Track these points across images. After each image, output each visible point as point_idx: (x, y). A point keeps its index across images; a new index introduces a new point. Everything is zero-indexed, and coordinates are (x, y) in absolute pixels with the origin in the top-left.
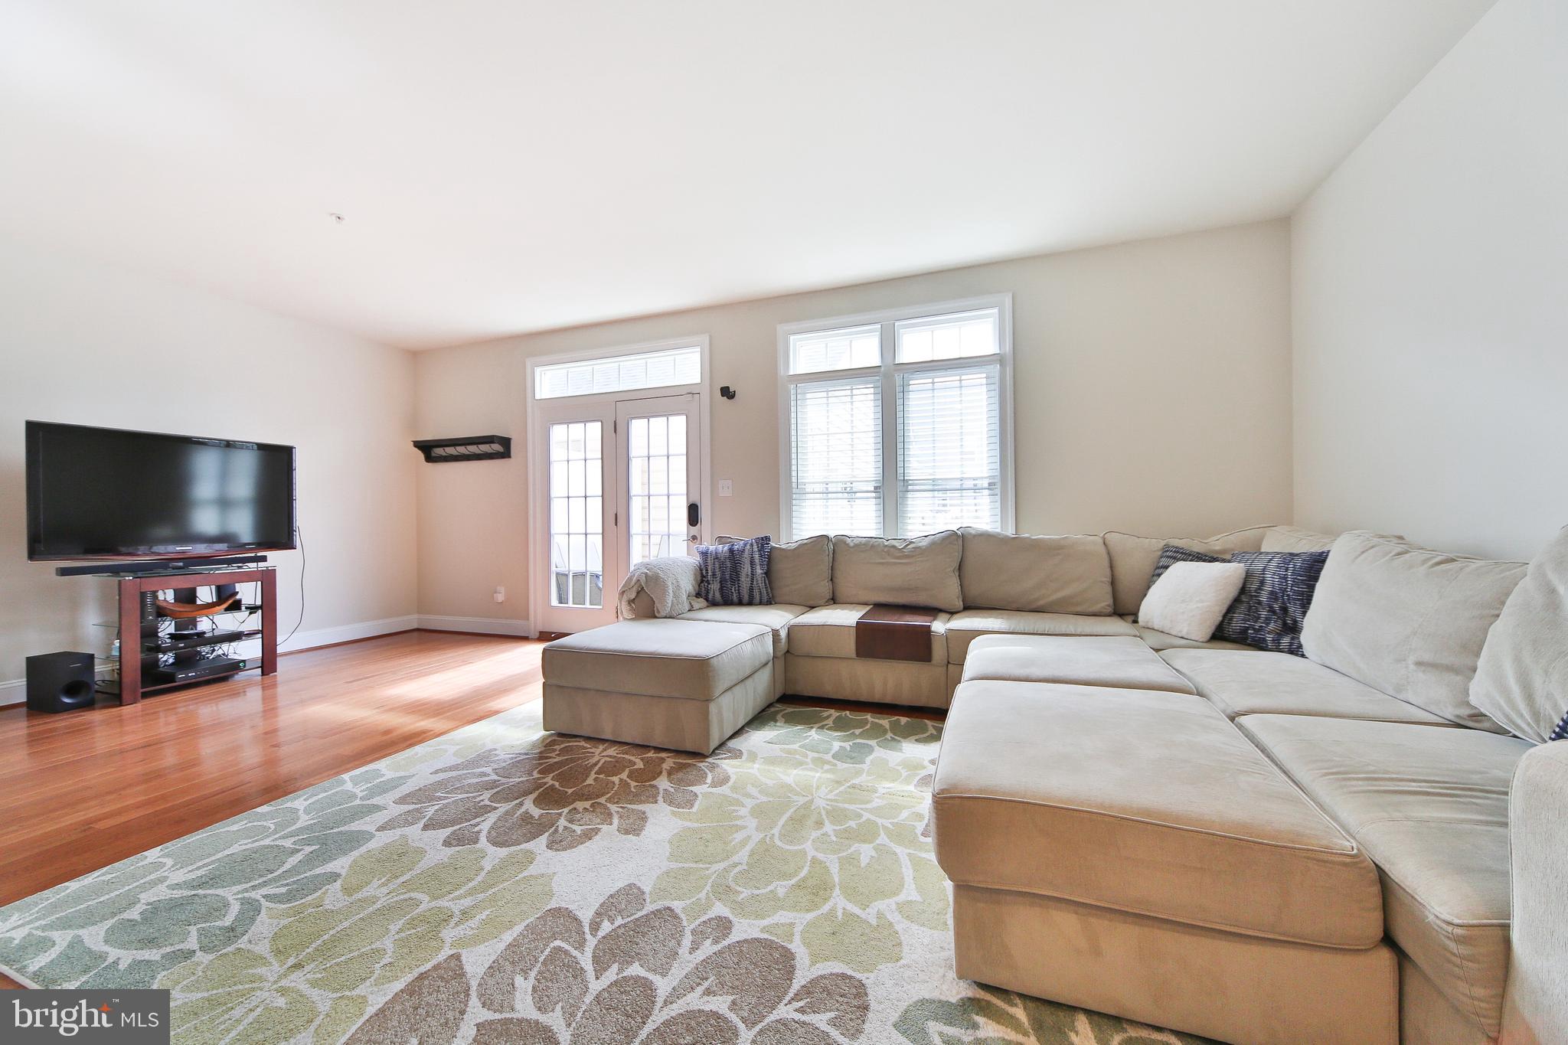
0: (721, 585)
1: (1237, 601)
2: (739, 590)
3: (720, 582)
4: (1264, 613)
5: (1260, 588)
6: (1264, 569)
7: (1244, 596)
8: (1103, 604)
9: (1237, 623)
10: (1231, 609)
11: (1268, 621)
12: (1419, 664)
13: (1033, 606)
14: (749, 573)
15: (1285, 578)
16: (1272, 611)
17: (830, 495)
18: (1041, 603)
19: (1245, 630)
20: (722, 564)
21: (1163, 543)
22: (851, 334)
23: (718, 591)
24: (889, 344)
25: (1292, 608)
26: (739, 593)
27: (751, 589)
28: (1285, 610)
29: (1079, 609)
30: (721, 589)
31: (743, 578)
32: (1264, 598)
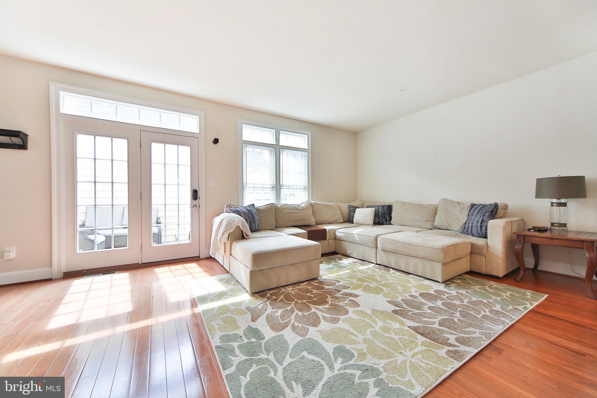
1: (375, 215)
5: (378, 213)
6: (378, 209)
8: (342, 220)
9: (377, 220)
12: (424, 221)
15: (384, 210)
16: (382, 217)
17: (255, 189)
18: (331, 221)
19: (379, 222)
21: (352, 205)
22: (263, 130)
25: (386, 216)
32: (380, 215)
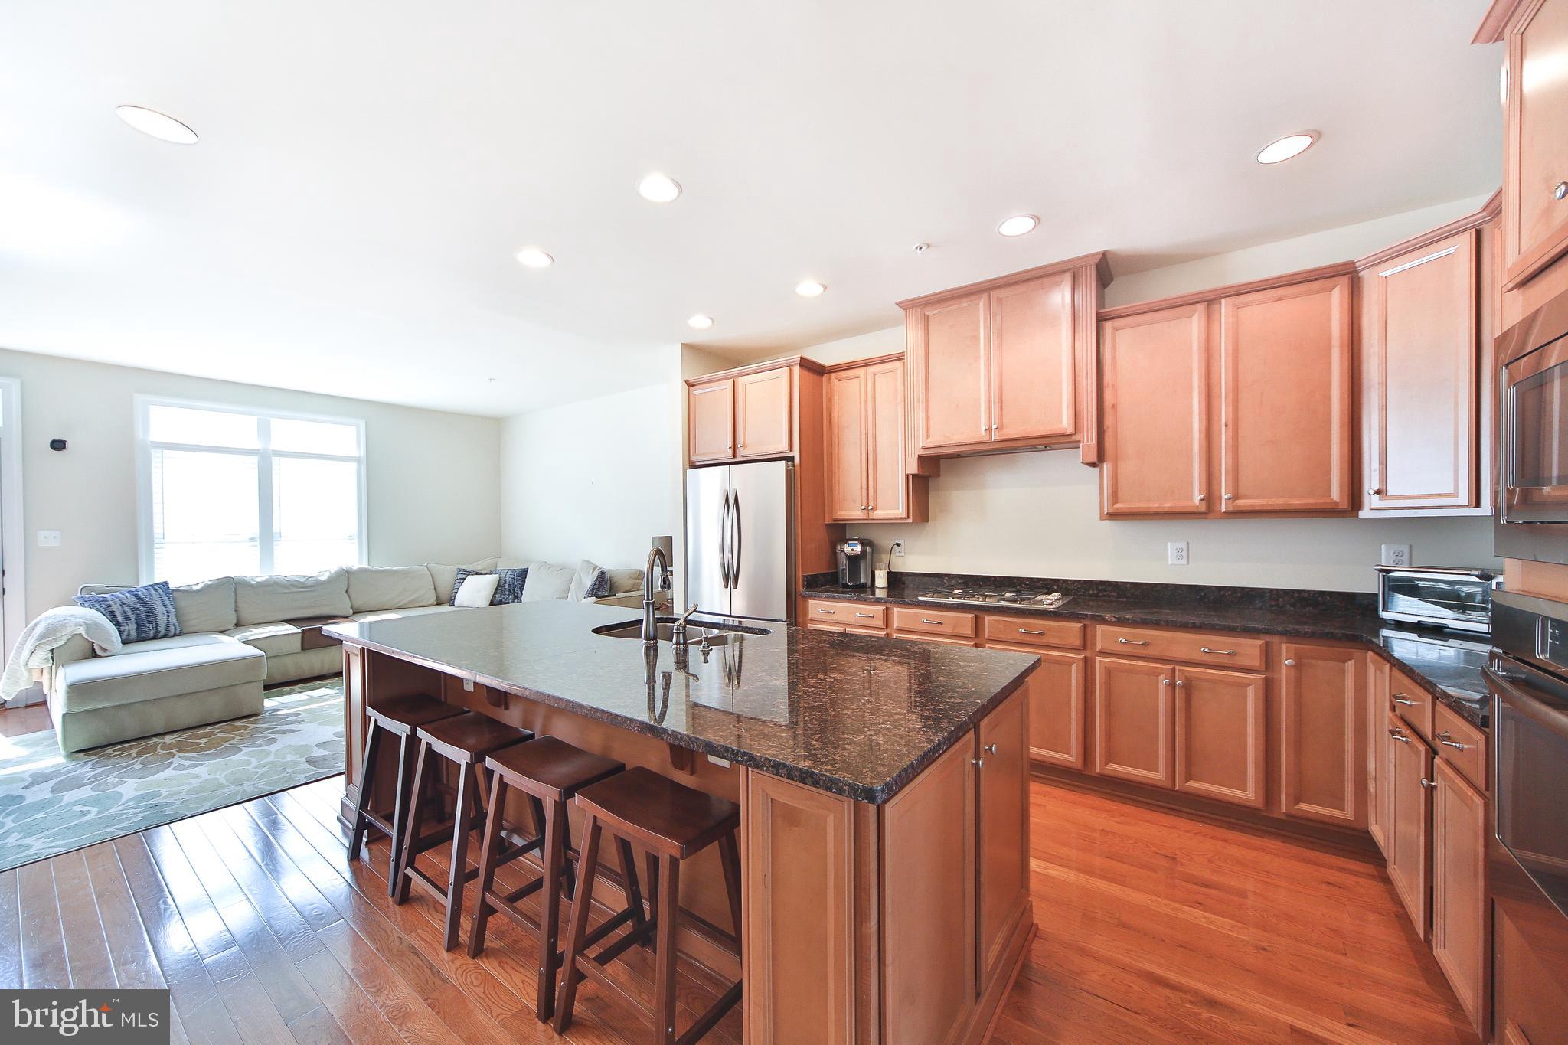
0: (137, 625)
1: (497, 589)
2: (156, 627)
3: (136, 623)
4: (507, 593)
5: (505, 583)
6: (506, 576)
7: (499, 587)
8: (432, 600)
9: (498, 598)
10: (495, 593)
11: (509, 595)
13: (397, 606)
14: (165, 612)
15: (514, 578)
16: (510, 591)
18: (400, 604)
19: (502, 599)
20: (133, 609)
21: (456, 567)
23: (134, 630)
24: (264, 431)
25: (516, 589)
26: (157, 629)
27: (168, 625)
28: (514, 590)
29: (421, 604)
30: (138, 629)
31: (160, 617)
32: (507, 587)
